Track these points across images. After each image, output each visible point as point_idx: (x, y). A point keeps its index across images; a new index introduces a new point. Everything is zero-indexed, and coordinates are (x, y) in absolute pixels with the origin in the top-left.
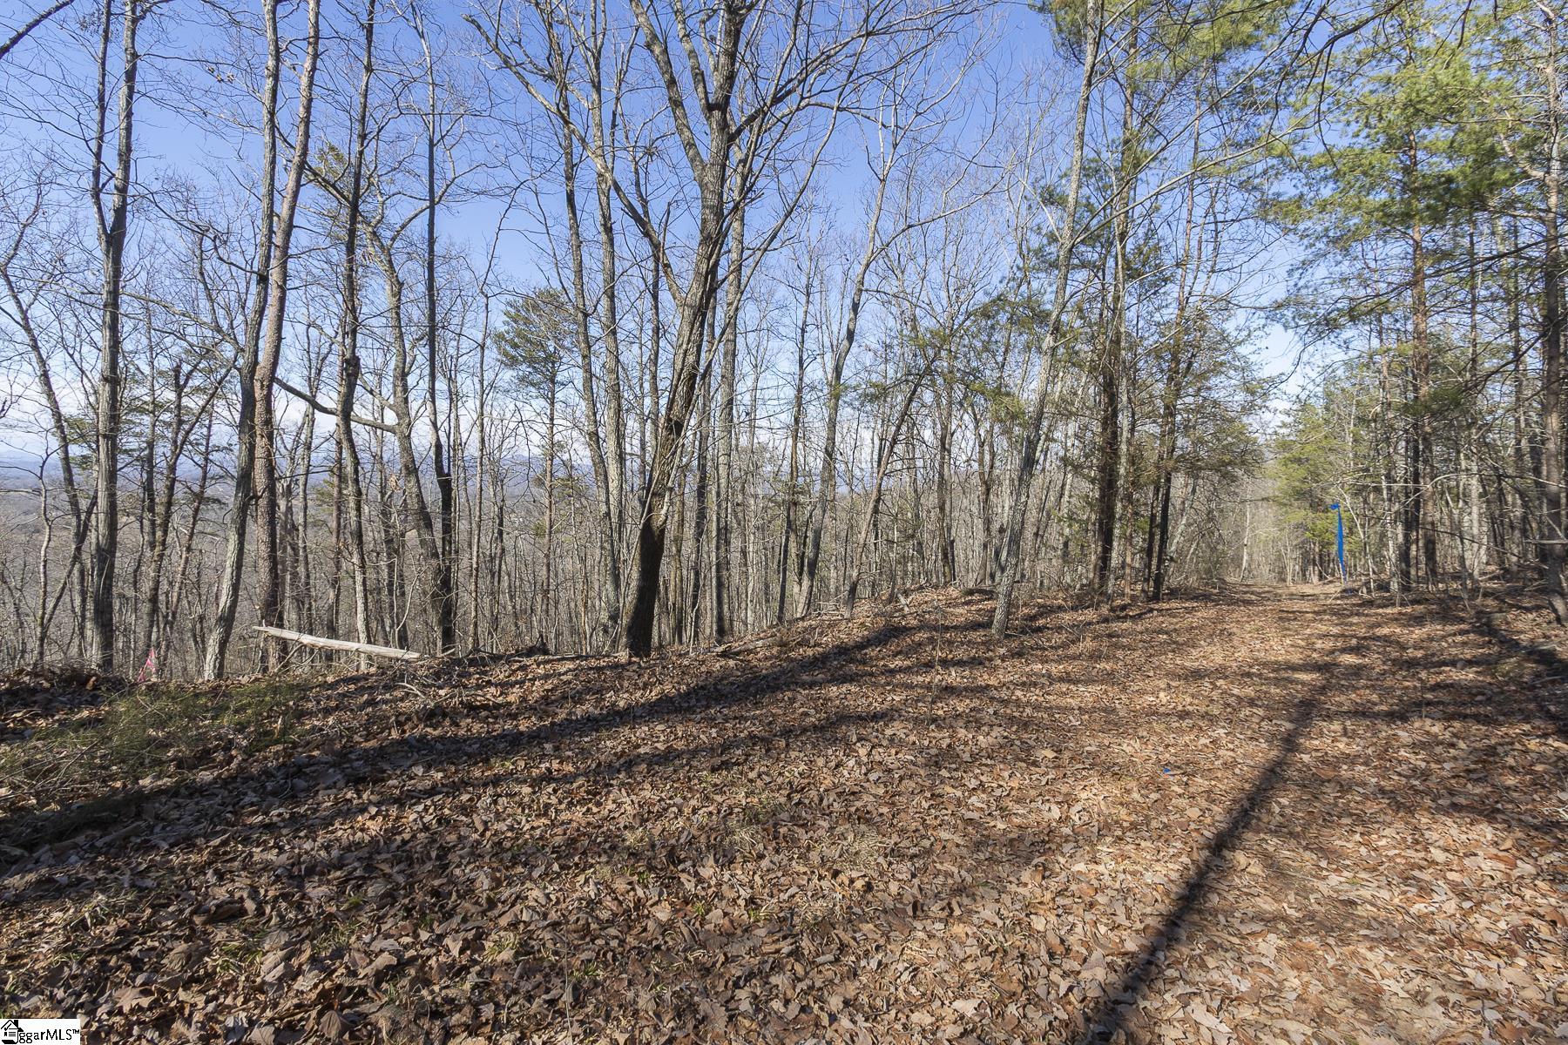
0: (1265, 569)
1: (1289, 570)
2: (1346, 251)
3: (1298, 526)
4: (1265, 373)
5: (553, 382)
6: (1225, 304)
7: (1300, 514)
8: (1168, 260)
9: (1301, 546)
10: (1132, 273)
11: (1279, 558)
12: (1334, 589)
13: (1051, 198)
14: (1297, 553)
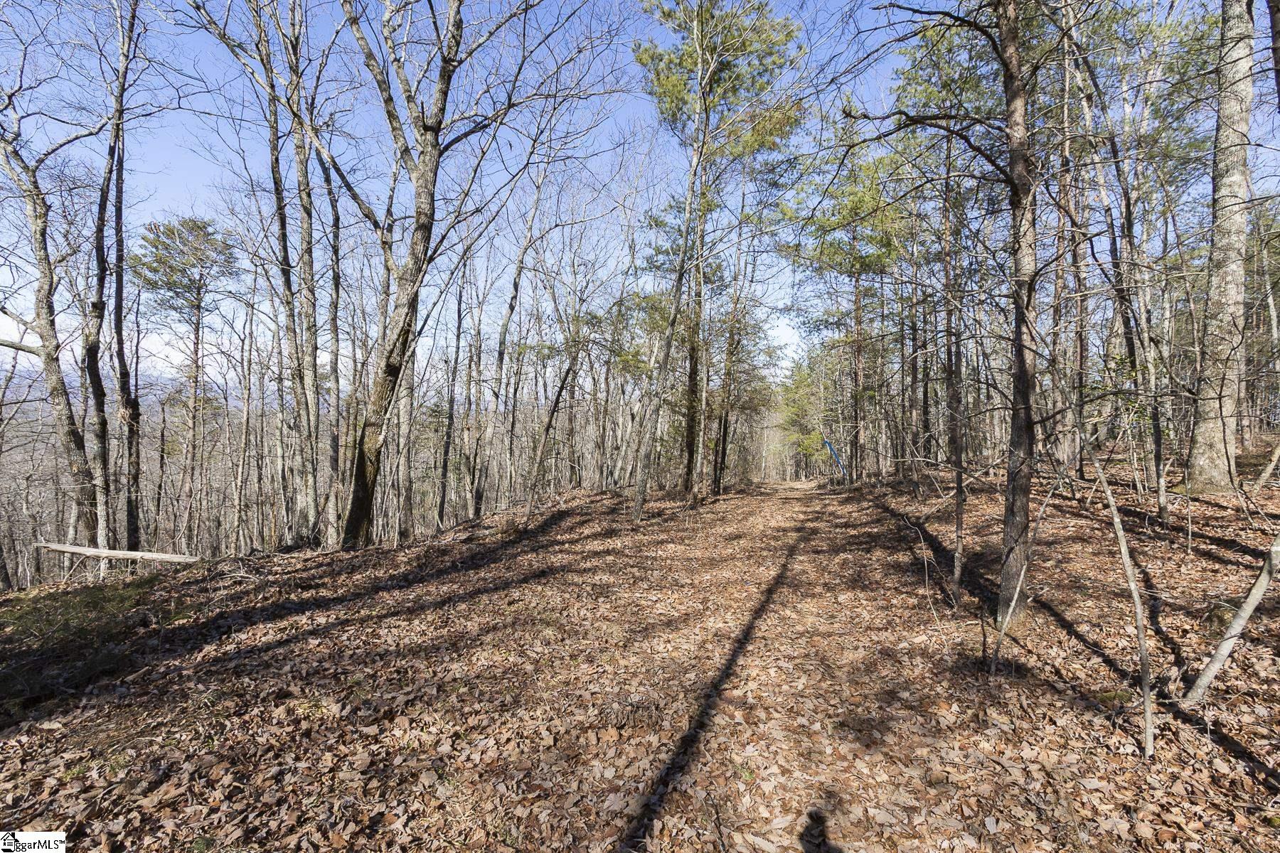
0: (773, 473)
1: (788, 473)
2: (821, 276)
3: (794, 444)
4: (776, 344)
5: (199, 307)
6: (757, 303)
7: (795, 437)
8: (727, 275)
9: (794, 457)
10: (707, 280)
11: (782, 464)
12: (813, 484)
13: (657, 223)
14: (792, 462)
